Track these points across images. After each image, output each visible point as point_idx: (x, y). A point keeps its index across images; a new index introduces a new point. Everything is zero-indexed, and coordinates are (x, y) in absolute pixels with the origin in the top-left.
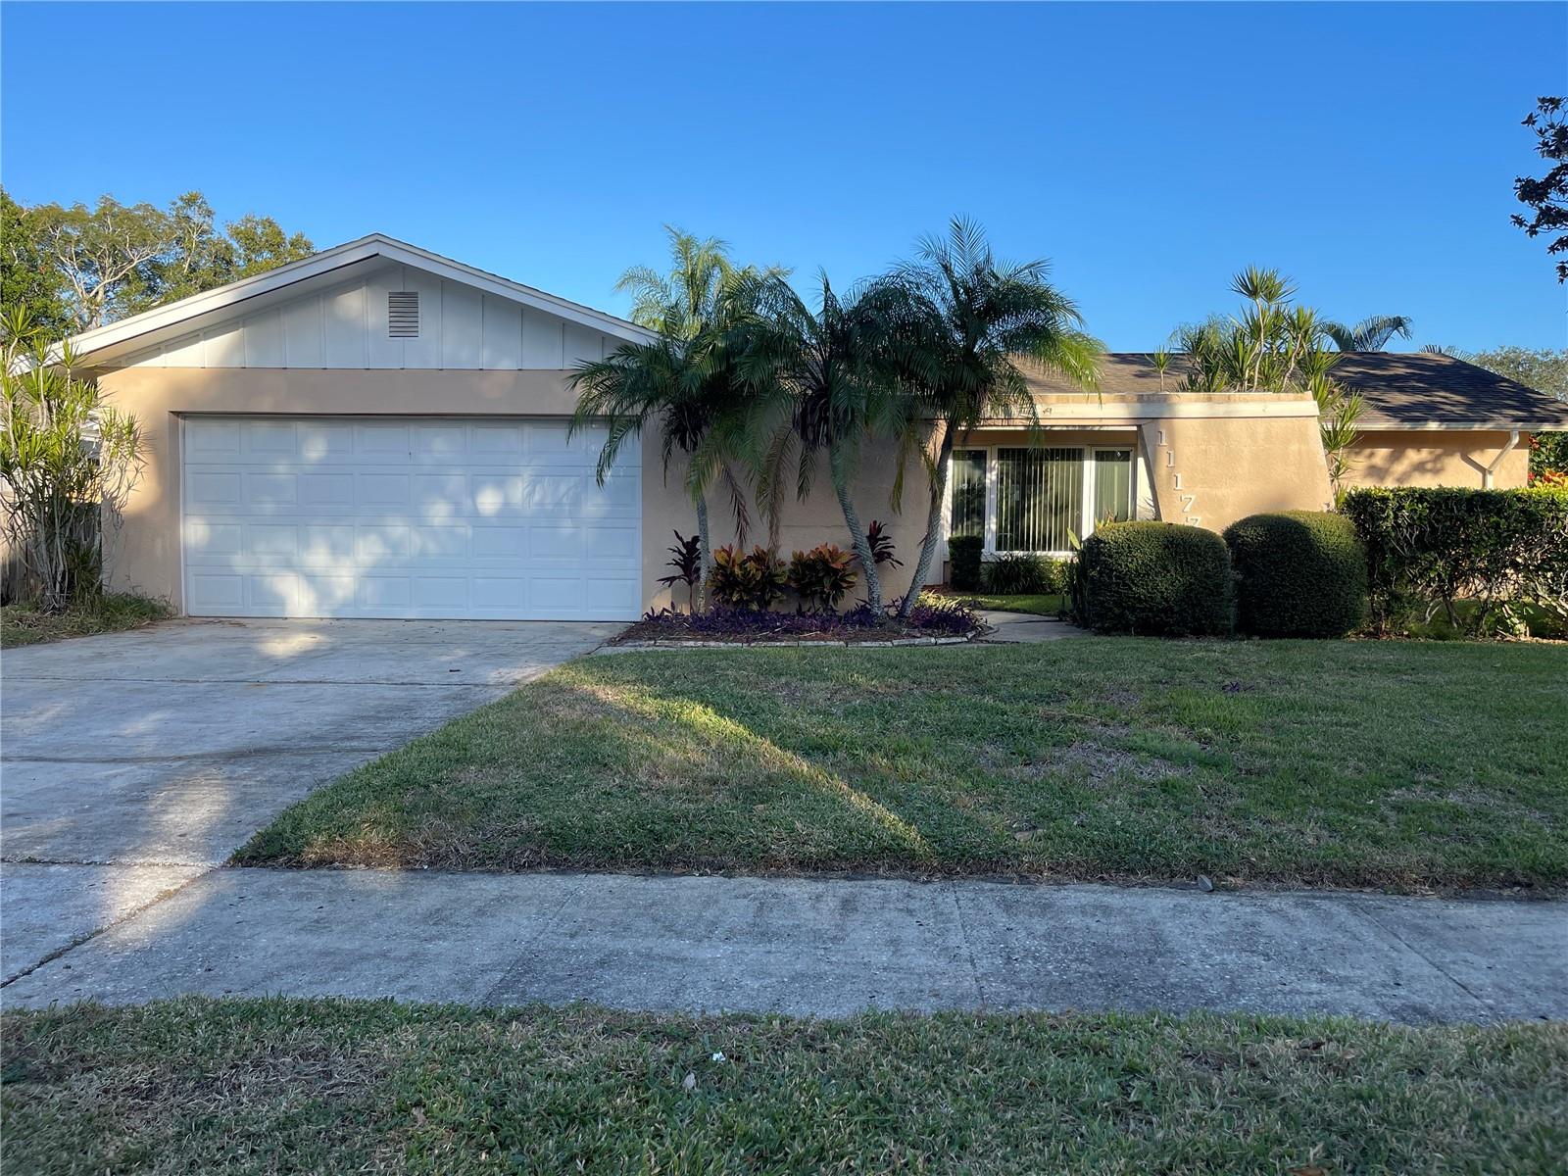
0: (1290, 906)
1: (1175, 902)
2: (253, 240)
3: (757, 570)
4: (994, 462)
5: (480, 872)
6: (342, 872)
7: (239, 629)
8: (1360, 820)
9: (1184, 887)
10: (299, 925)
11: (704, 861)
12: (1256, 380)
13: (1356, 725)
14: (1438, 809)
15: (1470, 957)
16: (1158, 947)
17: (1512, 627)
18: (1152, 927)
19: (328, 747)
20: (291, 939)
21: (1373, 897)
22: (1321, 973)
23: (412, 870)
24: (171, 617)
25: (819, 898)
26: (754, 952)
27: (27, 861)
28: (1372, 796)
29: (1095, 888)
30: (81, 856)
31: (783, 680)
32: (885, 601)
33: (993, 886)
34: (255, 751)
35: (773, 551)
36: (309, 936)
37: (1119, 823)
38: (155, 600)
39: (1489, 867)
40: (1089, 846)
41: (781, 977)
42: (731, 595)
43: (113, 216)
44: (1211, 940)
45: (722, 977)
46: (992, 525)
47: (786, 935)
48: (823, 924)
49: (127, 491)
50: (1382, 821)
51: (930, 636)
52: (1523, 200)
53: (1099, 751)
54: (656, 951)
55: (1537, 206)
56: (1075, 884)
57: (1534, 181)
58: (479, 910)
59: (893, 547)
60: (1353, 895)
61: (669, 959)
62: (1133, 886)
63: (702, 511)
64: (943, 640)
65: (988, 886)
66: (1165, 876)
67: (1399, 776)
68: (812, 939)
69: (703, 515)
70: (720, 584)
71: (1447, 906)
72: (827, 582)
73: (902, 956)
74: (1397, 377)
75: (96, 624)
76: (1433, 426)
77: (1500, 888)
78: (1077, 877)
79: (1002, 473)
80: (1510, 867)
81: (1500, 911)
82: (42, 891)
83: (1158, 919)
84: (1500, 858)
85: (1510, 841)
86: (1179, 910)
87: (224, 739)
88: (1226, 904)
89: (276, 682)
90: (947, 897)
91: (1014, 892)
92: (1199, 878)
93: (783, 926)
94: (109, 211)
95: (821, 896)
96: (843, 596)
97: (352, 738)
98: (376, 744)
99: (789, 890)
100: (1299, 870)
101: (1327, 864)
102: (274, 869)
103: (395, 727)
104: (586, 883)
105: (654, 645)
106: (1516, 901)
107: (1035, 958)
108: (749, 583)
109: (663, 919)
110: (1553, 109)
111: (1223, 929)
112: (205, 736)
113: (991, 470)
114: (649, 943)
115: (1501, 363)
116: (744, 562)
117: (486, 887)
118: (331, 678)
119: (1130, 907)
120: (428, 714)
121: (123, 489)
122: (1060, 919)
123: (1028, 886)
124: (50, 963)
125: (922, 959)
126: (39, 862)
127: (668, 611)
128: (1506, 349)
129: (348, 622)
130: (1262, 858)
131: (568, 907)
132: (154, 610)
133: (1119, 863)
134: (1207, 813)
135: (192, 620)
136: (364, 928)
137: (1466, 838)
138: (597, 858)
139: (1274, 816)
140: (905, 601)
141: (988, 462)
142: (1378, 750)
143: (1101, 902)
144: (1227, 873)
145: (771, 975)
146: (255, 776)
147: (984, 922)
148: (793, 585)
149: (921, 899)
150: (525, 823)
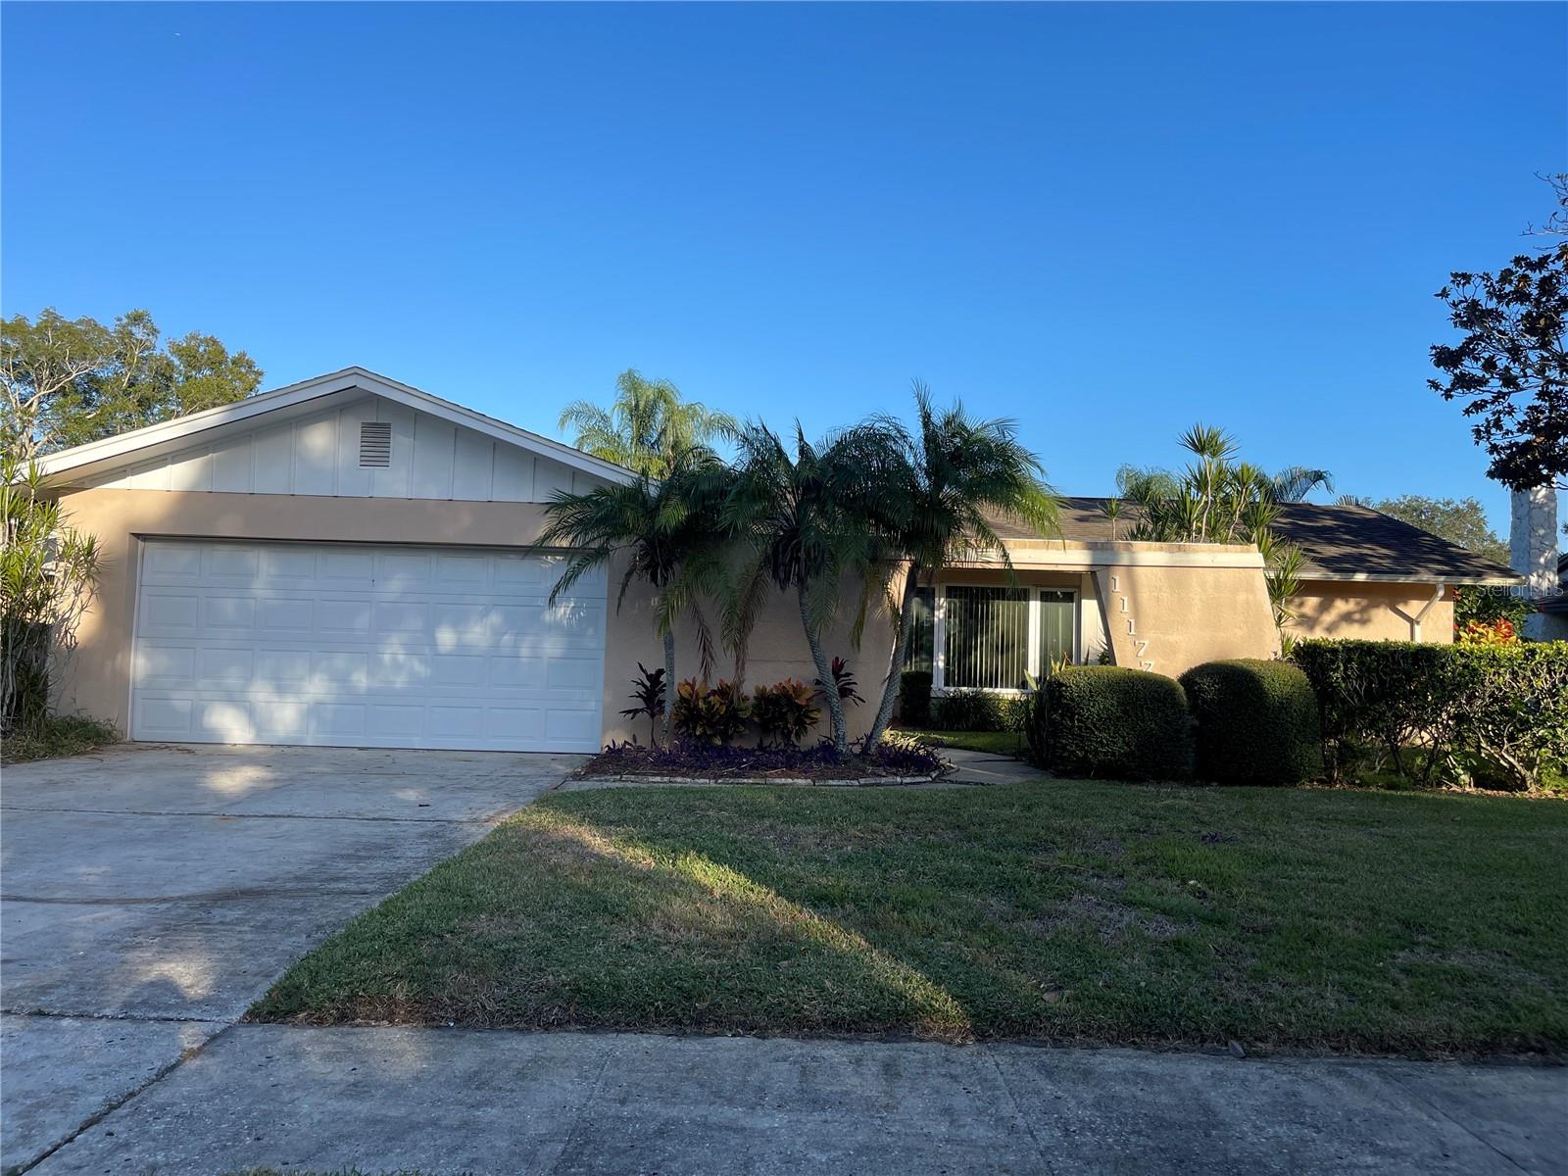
0: (1323, 1073)
1: (1212, 1069)
2: (195, 357)
3: (721, 704)
4: (942, 600)
5: (509, 1030)
6: (366, 1030)
7: (188, 756)
8: (1376, 984)
9: (1216, 1053)
10: (337, 1089)
11: (736, 1020)
12: (1204, 531)
13: (1343, 881)
14: (1445, 972)
15: (1507, 1127)
16: (1210, 1120)
17: (1457, 778)
18: (1196, 1096)
19: (315, 889)
20: (334, 1105)
21: (1399, 1064)
22: (1371, 1145)
23: (437, 1027)
24: (116, 741)
25: (858, 1061)
26: (812, 1121)
27: (36, 1014)
28: (1380, 958)
29: (1130, 1053)
30: (91, 1009)
31: (767, 823)
32: (849, 739)
33: (1028, 1049)
34: (241, 892)
35: (738, 686)
36: (350, 1101)
37: (1143, 984)
38: (100, 724)
39: (1504, 1033)
40: (1119, 1009)
41: (846, 1148)
42: (694, 729)
43: (55, 329)
44: (1258, 1112)
45: (787, 1149)
46: (940, 662)
47: (837, 1103)
48: (871, 1091)
49: (80, 613)
50: (1394, 985)
51: (896, 775)
52: (1438, 366)
53: (1099, 904)
54: (712, 1119)
55: (1452, 372)
56: (1108, 1049)
57: (1449, 349)
58: (519, 1073)
59: (855, 683)
60: (1379, 1062)
61: (728, 1128)
62: (1166, 1051)
63: (669, 644)
64: (908, 780)
65: (1023, 1049)
66: (1196, 1041)
67: (1398, 937)
68: (865, 1107)
69: (670, 649)
70: (682, 718)
71: (1469, 1072)
72: (790, 718)
73: (960, 1126)
74: (1325, 529)
75: (42, 749)
76: (1360, 577)
77: (1515, 1053)
78: (1109, 1042)
79: (949, 611)
80: (1524, 1031)
81: (1520, 1078)
82: (59, 1048)
83: (1200, 1088)
84: (1513, 1023)
85: (1518, 1005)
86: (1218, 1079)
87: (204, 879)
88: (1262, 1071)
89: (243, 816)
90: (986, 1062)
91: (1050, 1056)
92: (1229, 1044)
93: (831, 1092)
94: (51, 322)
95: (861, 1060)
96: (806, 733)
97: (337, 879)
98: (365, 886)
99: (826, 1053)
100: (1326, 1036)
101: (1354, 1030)
102: (295, 1025)
103: (378, 866)
104: (619, 1043)
105: (620, 780)
106: (1532, 1066)
107: (1092, 1130)
108: (713, 715)
109: (709, 1085)
110: (1464, 284)
111: (1266, 1099)
112: (183, 876)
113: (940, 607)
114: (701, 1110)
115: (1404, 512)
116: (709, 695)
117: (522, 1047)
118: (298, 811)
119: (1170, 1075)
120: (409, 854)
121: (76, 610)
122: (1105, 1087)
123: (1061, 1050)
124: (91, 1130)
125: (981, 1130)
126: (48, 1015)
127: (629, 744)
128: (1408, 498)
129: (301, 750)
130: (1290, 1024)
131: (608, 1070)
132: (99, 734)
133: (1149, 1027)
134: (1225, 975)
135: (139, 747)
136: (405, 1093)
137: (1477, 1002)
138: (628, 1016)
139: (1292, 978)
140: (870, 738)
141: (937, 599)
142: (1372, 909)
143: (1139, 1068)
144: (1256, 1039)
145: (836, 1148)
146: (248, 921)
147: (1030, 1089)
148: (756, 719)
149: (961, 1064)
150: (551, 978)
